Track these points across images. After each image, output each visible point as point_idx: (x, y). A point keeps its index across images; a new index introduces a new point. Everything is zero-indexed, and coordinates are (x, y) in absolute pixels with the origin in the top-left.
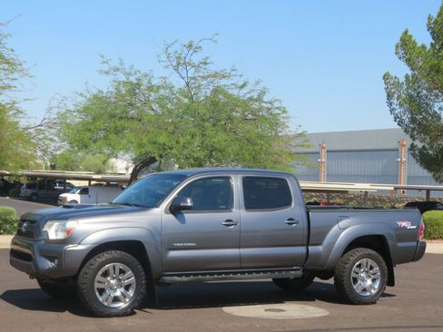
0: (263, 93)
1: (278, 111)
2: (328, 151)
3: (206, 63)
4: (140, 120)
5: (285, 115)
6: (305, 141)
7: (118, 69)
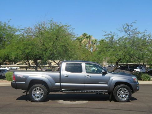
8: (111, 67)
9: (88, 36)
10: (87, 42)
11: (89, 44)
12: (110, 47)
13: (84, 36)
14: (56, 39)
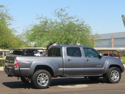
0: (83, 22)
1: (88, 28)
2: (114, 39)
3: (67, 15)
4: (48, 32)
5: (90, 29)
6: (98, 36)
7: (41, 18)
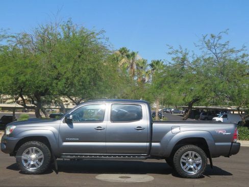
8: (167, 112)
9: (130, 53)
10: (127, 65)
11: (132, 68)
12: (180, 76)
13: (122, 54)
14: (79, 56)
